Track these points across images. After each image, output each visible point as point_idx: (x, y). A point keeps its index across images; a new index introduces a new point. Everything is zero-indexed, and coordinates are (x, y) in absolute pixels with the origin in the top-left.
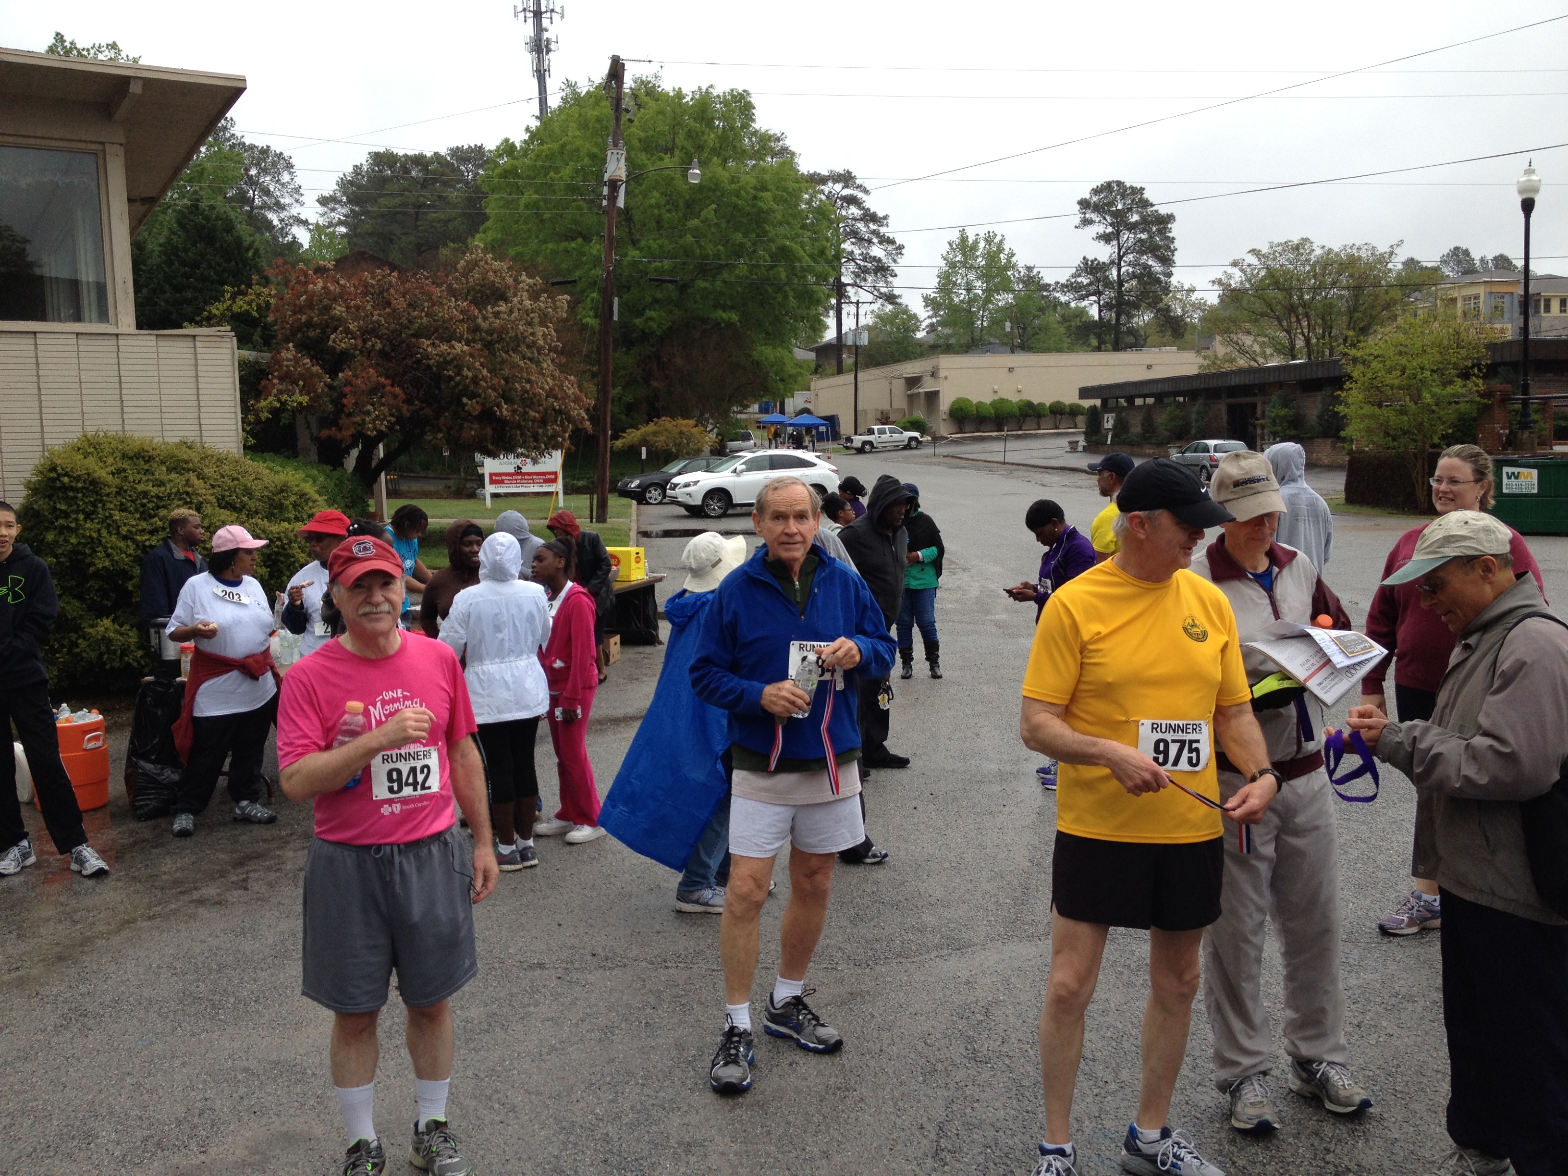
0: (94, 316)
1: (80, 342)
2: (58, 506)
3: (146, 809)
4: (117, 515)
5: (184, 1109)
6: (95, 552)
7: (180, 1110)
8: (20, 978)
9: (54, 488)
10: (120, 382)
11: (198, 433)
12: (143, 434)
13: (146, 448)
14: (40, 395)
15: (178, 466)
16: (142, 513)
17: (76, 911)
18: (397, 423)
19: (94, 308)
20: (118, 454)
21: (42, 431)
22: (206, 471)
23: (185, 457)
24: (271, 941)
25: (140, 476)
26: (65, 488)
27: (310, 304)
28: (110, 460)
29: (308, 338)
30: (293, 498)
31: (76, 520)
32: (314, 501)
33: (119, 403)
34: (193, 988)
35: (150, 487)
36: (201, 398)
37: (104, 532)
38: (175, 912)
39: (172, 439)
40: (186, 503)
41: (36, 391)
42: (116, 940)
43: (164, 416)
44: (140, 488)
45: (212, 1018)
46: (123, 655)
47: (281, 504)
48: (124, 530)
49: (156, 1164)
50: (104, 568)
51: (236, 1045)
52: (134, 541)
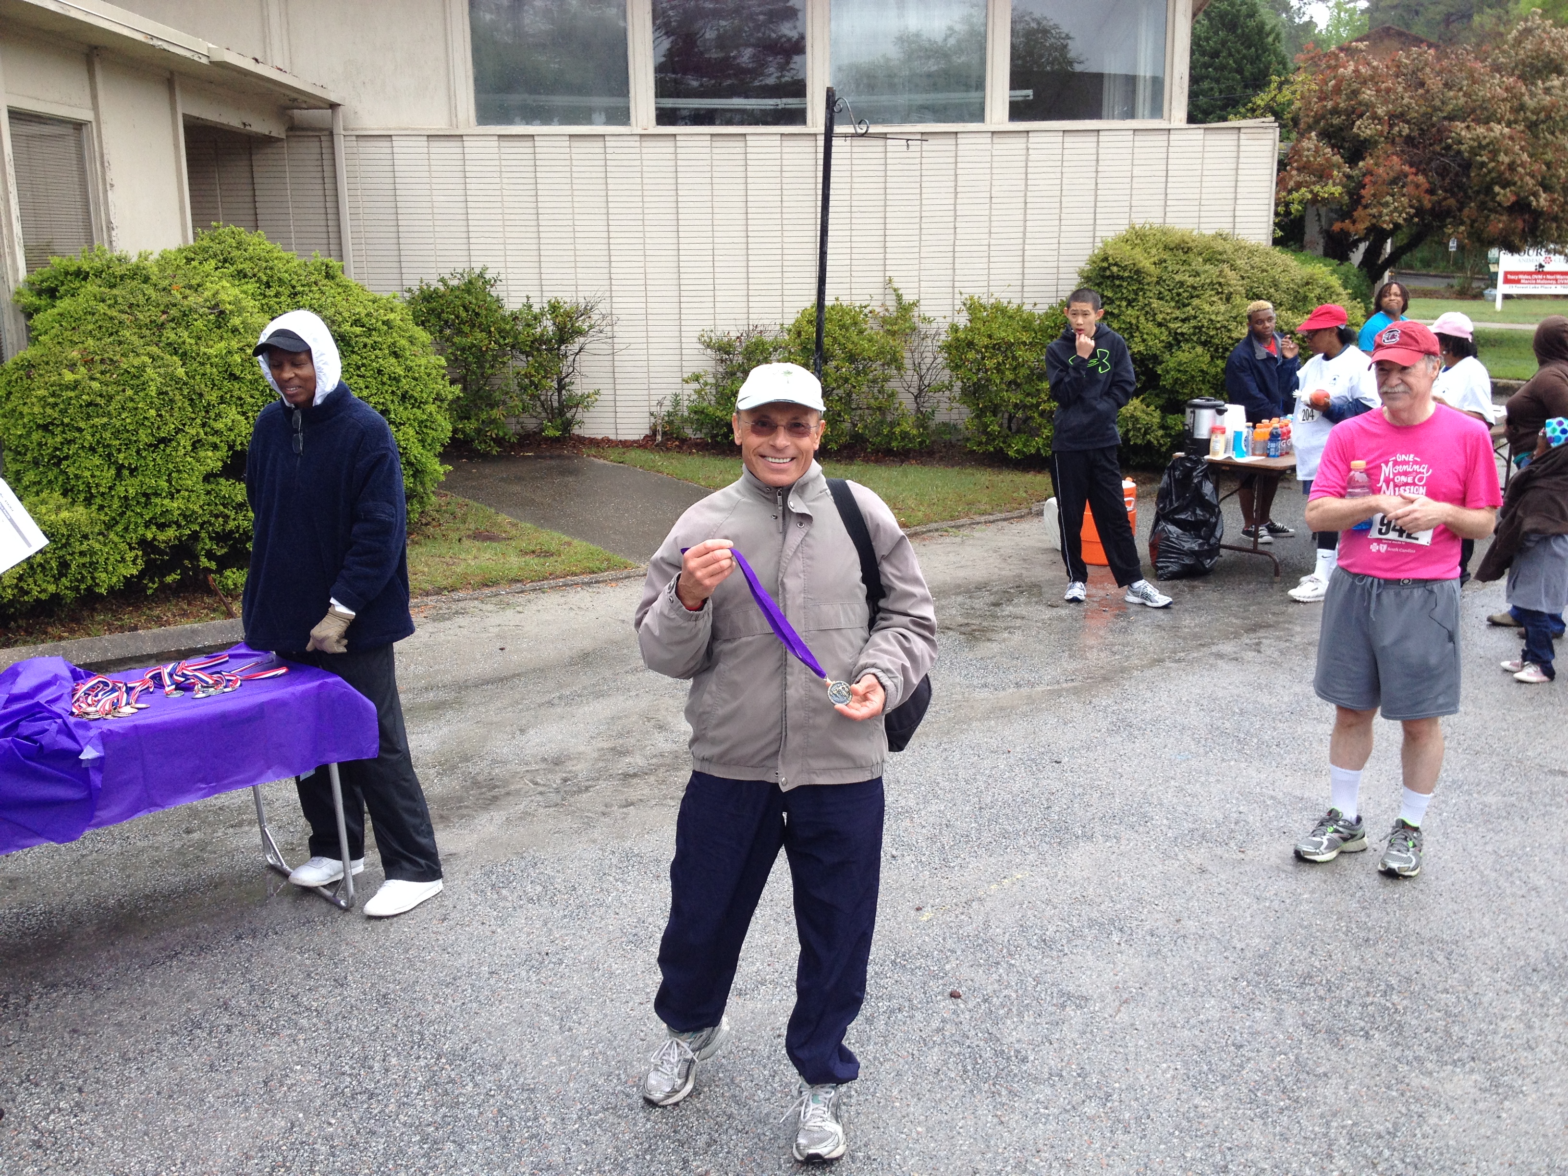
0: (1146, 112)
1: (1136, 138)
2: (1105, 293)
3: (1166, 571)
4: (1156, 303)
5: (1222, 816)
6: (1133, 337)
7: (1220, 817)
8: (1075, 688)
9: (1103, 277)
10: (1167, 176)
11: (1231, 225)
12: (1182, 226)
13: (1186, 239)
14: (1096, 189)
15: (1213, 257)
16: (1177, 302)
17: (1113, 645)
18: (1416, 215)
19: (1148, 105)
20: (1160, 246)
21: (1095, 224)
22: (1238, 262)
23: (1220, 249)
24: (1286, 699)
25: (1178, 266)
26: (1113, 277)
27: (1337, 90)
28: (1154, 251)
29: (1332, 125)
30: (1318, 291)
31: (1119, 306)
32: (1338, 295)
33: (1163, 197)
34: (1219, 724)
35: (1186, 278)
36: (1239, 190)
37: (1142, 319)
38: (1198, 660)
39: (1209, 230)
40: (1218, 293)
41: (1093, 187)
42: (1148, 673)
43: (1202, 208)
44: (1178, 278)
45: (1239, 751)
46: (1146, 433)
47: (1305, 298)
48: (1160, 318)
49: (1202, 850)
50: (1139, 352)
51: (1263, 776)
52: (1167, 327)
